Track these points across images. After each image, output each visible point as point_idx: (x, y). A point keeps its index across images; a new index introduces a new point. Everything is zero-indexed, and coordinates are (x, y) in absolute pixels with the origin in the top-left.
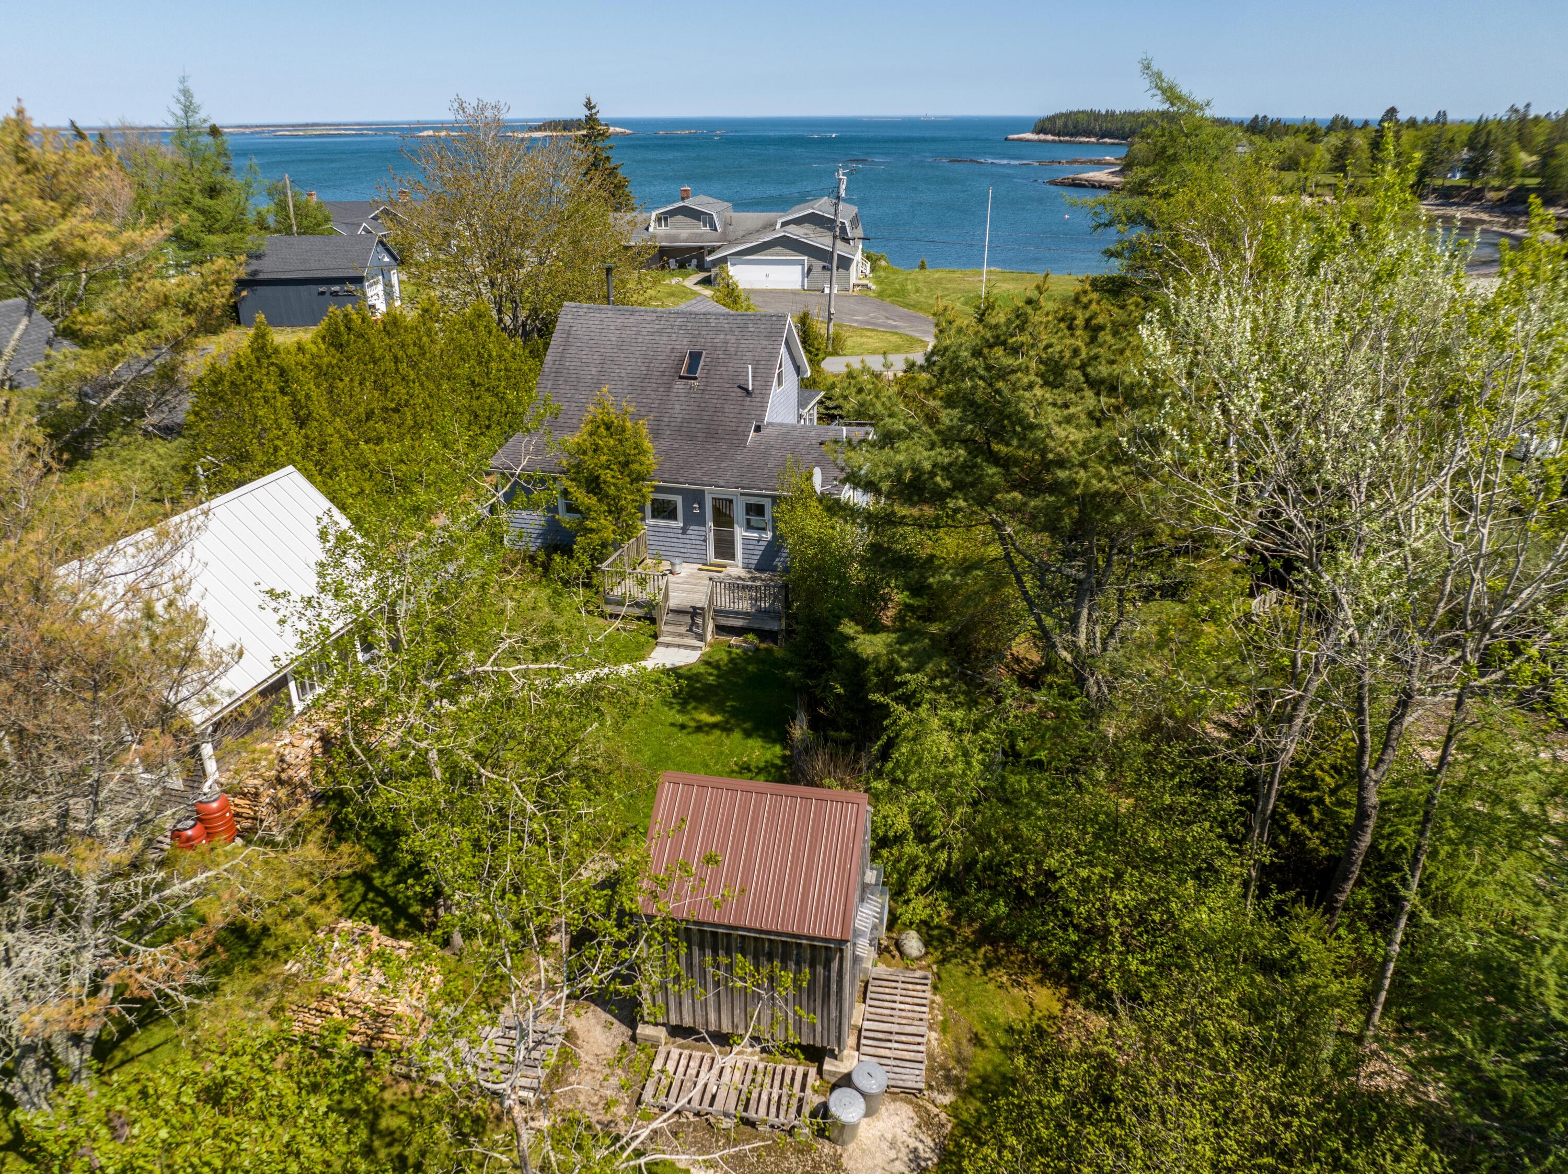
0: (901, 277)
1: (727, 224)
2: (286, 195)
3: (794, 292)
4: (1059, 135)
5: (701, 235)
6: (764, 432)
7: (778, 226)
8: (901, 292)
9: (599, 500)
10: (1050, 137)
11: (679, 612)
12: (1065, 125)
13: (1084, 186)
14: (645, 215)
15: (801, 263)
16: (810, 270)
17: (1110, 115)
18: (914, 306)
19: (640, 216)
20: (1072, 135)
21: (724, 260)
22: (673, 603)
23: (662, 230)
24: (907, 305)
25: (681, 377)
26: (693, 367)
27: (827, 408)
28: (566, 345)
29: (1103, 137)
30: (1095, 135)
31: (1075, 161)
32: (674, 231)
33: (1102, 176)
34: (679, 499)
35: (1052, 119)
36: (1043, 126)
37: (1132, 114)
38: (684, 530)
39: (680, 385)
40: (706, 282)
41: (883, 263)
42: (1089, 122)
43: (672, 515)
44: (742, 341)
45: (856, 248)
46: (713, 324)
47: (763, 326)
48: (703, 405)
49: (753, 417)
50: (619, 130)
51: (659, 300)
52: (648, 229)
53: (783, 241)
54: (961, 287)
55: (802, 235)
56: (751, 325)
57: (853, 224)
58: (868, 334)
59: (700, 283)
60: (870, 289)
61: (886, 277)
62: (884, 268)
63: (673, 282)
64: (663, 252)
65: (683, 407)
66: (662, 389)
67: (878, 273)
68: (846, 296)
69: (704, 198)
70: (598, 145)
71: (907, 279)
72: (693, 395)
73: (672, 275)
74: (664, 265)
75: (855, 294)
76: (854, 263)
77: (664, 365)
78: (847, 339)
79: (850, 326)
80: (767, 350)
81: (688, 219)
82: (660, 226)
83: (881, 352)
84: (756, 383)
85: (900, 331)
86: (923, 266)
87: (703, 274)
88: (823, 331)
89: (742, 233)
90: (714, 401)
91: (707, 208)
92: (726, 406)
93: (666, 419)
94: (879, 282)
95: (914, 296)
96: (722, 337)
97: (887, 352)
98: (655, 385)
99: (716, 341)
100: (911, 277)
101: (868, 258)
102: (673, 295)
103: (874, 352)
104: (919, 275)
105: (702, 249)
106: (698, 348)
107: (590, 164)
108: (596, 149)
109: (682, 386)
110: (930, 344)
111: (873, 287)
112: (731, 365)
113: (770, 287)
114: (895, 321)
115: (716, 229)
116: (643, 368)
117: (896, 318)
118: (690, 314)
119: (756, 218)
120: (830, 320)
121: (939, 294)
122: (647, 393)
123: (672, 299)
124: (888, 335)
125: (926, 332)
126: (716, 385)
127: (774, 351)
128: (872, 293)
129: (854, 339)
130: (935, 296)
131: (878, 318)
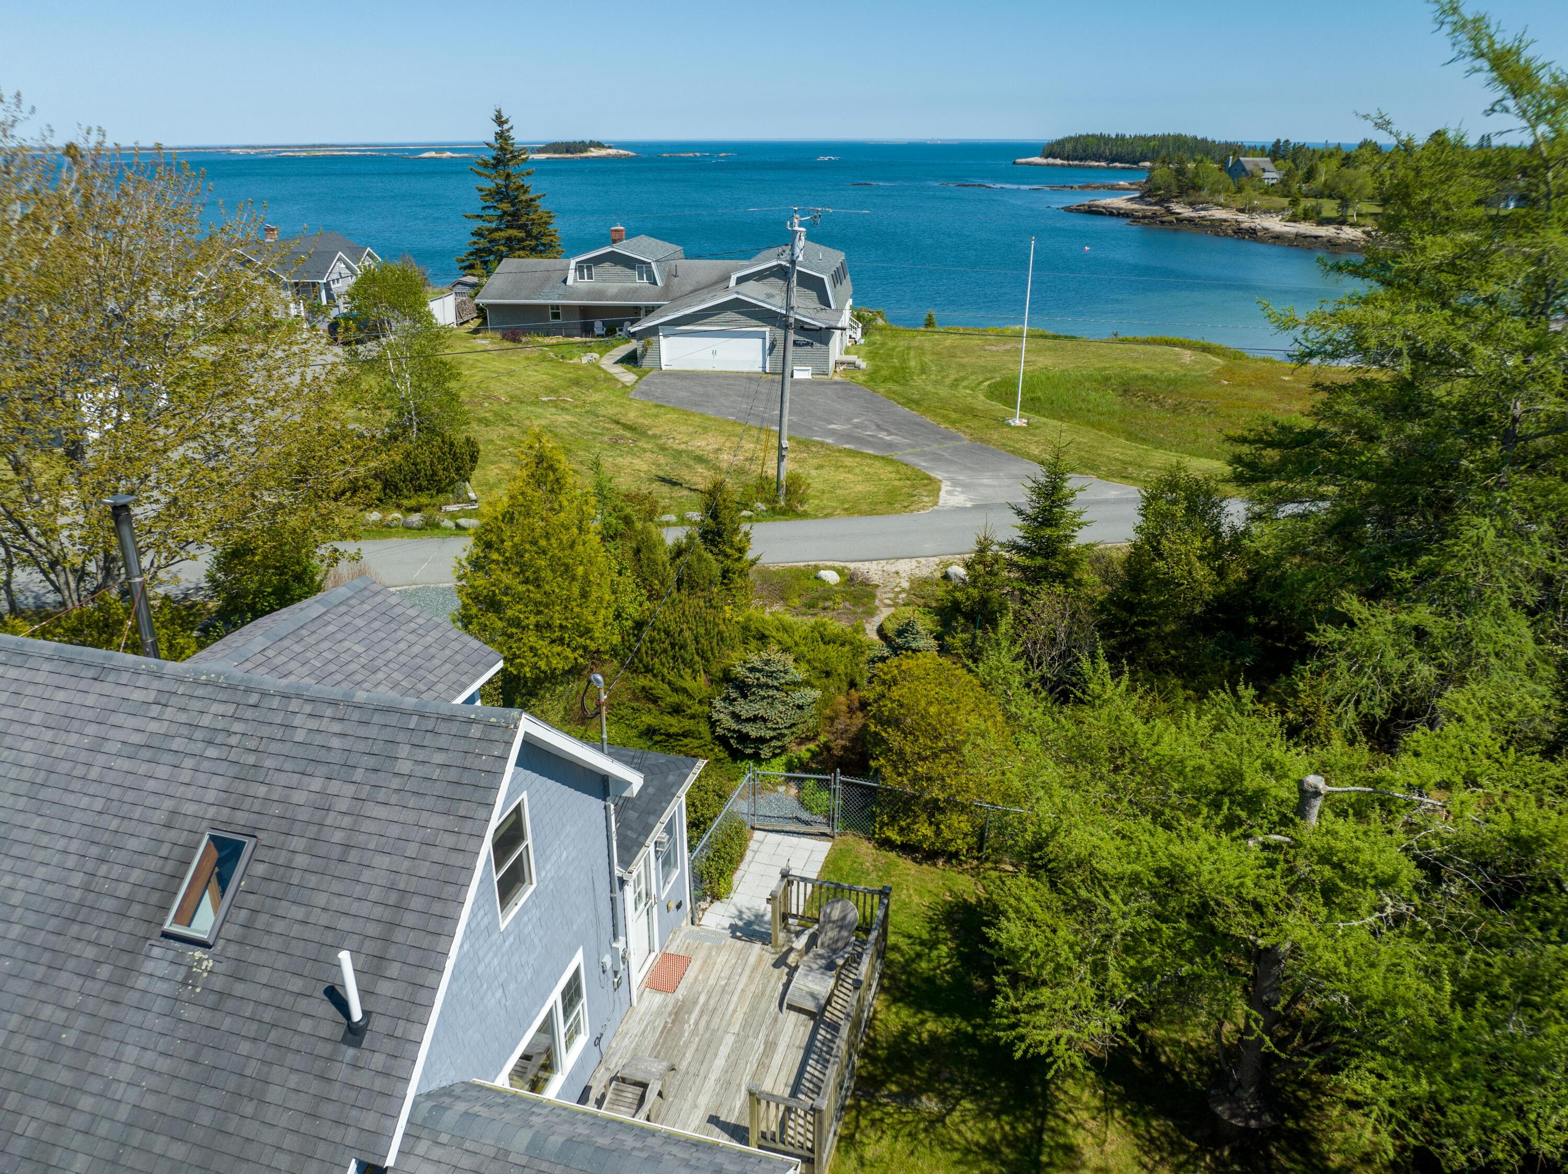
0: (902, 344)
1: (671, 273)
3: (749, 377)
4: (1068, 159)
5: (636, 290)
7: (733, 282)
8: (901, 375)
10: (1059, 161)
12: (1075, 150)
13: (1101, 213)
14: (564, 261)
15: (762, 336)
16: (773, 346)
17: (1120, 139)
18: (917, 403)
19: (558, 263)
20: (1081, 159)
21: (653, 331)
23: (585, 284)
24: (909, 402)
25: (167, 934)
27: (737, 717)
29: (1113, 161)
30: (1106, 159)
31: (1088, 186)
32: (600, 285)
33: (1118, 202)
35: (1061, 143)
36: (1051, 150)
37: (1143, 138)
39: (159, 961)
40: (631, 359)
41: (880, 322)
42: (1099, 145)
44: (371, 809)
45: (840, 311)
46: (300, 736)
47: (439, 758)
48: (207, 1058)
49: (351, 1136)
50: (622, 152)
51: (553, 391)
52: (565, 281)
53: (737, 306)
54: (981, 362)
55: (762, 297)
56: (404, 751)
57: (837, 278)
58: (849, 461)
59: (621, 361)
60: (858, 368)
61: (883, 344)
62: (880, 330)
63: (585, 360)
64: (587, 312)
65: (149, 1058)
66: (104, 971)
67: (873, 338)
68: (822, 383)
69: (644, 241)
70: (511, 170)
71: (909, 348)
72: (188, 1013)
73: (587, 347)
74: (587, 330)
75: (837, 378)
76: (838, 332)
77: (136, 875)
78: (814, 473)
79: (822, 444)
80: (437, 854)
81: (619, 269)
82: (582, 277)
83: (864, 507)
84: (384, 988)
85: (897, 455)
86: (929, 323)
87: (634, 344)
88: (771, 472)
89: (690, 288)
90: (245, 1047)
91: (643, 253)
92: (276, 1073)
93: (86, 1103)
94: (872, 355)
95: (918, 381)
96: (316, 784)
97: (874, 509)
98: (90, 952)
99: (299, 797)
100: (915, 343)
101: (859, 318)
102: (577, 383)
103: (853, 509)
104: (925, 340)
105: (637, 309)
106: (241, 817)
107: (500, 194)
108: (508, 176)
109: (163, 969)
110: (945, 487)
111: (863, 365)
112: (321, 899)
113: (718, 368)
114: (890, 434)
115: (655, 283)
116: (77, 879)
117: (891, 428)
118: (248, 690)
119: (706, 268)
120: (781, 458)
121: (952, 377)
122: (63, 978)
123: (575, 389)
124: (878, 464)
125: (936, 458)
126: (263, 976)
127: (457, 860)
128: (861, 378)
129: (824, 471)
130: (948, 381)
131: (865, 428)
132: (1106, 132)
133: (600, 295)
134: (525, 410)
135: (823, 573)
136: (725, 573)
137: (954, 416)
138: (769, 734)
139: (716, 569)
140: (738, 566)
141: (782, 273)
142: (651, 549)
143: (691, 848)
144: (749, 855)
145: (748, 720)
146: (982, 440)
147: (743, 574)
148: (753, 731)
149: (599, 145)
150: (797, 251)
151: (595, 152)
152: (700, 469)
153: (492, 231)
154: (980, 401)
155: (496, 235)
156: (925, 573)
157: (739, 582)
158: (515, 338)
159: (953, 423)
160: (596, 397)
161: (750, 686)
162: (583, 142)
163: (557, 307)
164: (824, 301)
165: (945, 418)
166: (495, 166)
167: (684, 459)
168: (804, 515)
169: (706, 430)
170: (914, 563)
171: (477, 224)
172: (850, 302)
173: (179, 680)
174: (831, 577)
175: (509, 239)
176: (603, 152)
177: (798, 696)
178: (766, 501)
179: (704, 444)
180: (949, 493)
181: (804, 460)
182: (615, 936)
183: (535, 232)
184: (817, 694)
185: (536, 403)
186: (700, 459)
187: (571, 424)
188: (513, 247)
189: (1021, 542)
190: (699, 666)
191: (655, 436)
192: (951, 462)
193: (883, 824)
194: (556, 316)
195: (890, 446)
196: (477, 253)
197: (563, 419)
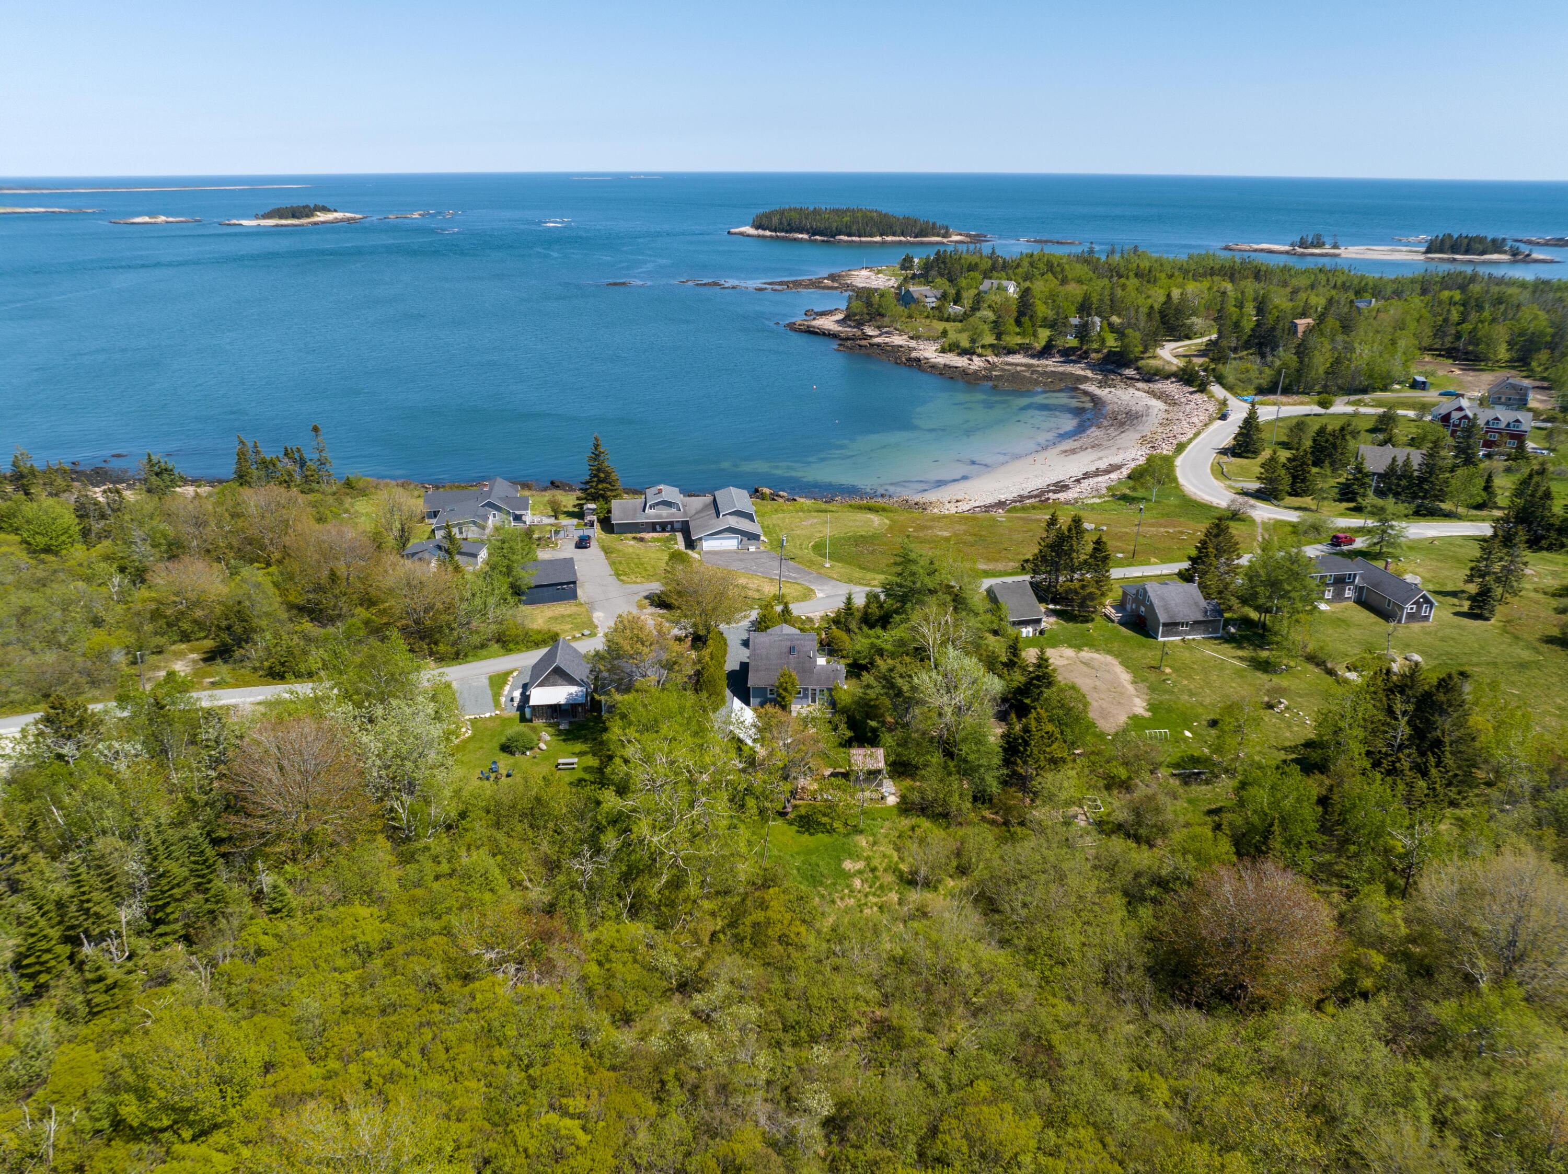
0: (770, 522)
1: (685, 506)
3: (735, 552)
4: (775, 231)
6: (817, 668)
10: (768, 233)
12: (780, 222)
15: (738, 538)
16: (741, 541)
18: (794, 559)
21: (700, 539)
23: (652, 512)
24: (791, 559)
26: (793, 651)
28: (755, 646)
29: (814, 234)
30: (808, 233)
32: (659, 512)
36: (761, 222)
39: (791, 656)
42: (800, 219)
54: (804, 532)
55: (736, 524)
64: (655, 524)
68: (760, 552)
74: (654, 530)
75: (763, 549)
83: (800, 599)
85: (799, 582)
89: (694, 512)
103: (797, 600)
110: (816, 591)
111: (766, 540)
113: (722, 549)
114: (792, 573)
121: (798, 543)
124: (796, 585)
125: (810, 581)
130: (797, 546)
132: (804, 206)
133: (660, 516)
137: (808, 564)
146: (821, 574)
154: (813, 556)
159: (809, 567)
162: (307, 207)
180: (818, 593)
192: (814, 582)
194: (642, 525)
195: (795, 578)
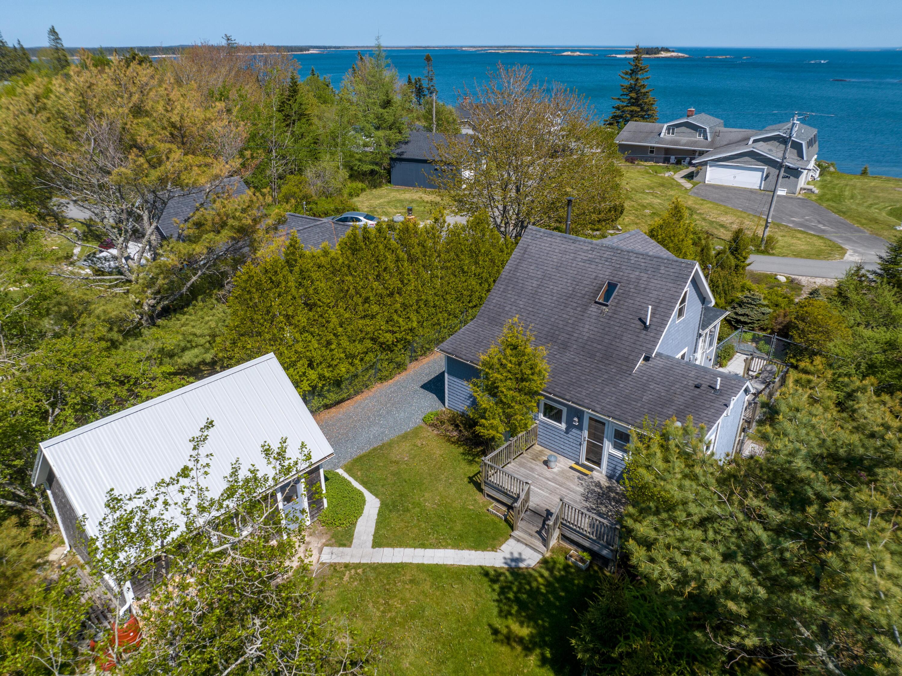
0: (843, 182)
1: (716, 134)
2: (432, 105)
5: (696, 142)
6: (650, 363)
7: (751, 142)
8: (838, 198)
9: (496, 404)
11: (535, 513)
14: (661, 125)
15: (762, 171)
16: (767, 176)
18: (844, 213)
19: (657, 125)
21: (705, 163)
22: (533, 503)
23: (670, 137)
24: (839, 212)
25: (596, 302)
26: (608, 295)
27: (736, 314)
28: (522, 259)
32: (678, 138)
34: (565, 410)
38: (567, 431)
39: (594, 308)
40: (690, 177)
41: (832, 169)
43: (558, 419)
44: (652, 280)
45: (809, 161)
46: (632, 262)
47: (672, 270)
48: (607, 329)
49: (644, 349)
50: (680, 54)
51: (651, 188)
52: (660, 134)
53: (752, 155)
54: (891, 196)
55: (766, 151)
56: (663, 268)
57: (810, 144)
58: (799, 235)
59: (684, 177)
60: (813, 192)
61: (831, 182)
62: (831, 174)
63: (667, 175)
64: (668, 151)
65: (591, 328)
66: (579, 309)
67: (825, 178)
68: (792, 198)
69: (704, 116)
70: (639, 76)
71: (847, 185)
72: (602, 319)
73: (668, 170)
74: (666, 160)
75: (800, 196)
76: (805, 172)
77: (586, 289)
78: (780, 238)
79: (787, 226)
80: (670, 292)
81: (689, 130)
82: (669, 133)
83: (804, 255)
84: (654, 319)
85: (825, 236)
86: (864, 173)
87: (691, 169)
88: (760, 233)
89: (725, 143)
90: (617, 328)
91: (703, 123)
92: (625, 334)
93: (576, 335)
94: (823, 187)
95: (848, 202)
96: (637, 273)
97: (809, 256)
98: (575, 305)
99: (631, 276)
100: (851, 183)
101: (819, 166)
102: (663, 185)
103: (798, 255)
104: (858, 182)
105: (695, 152)
106: (616, 279)
107: (632, 89)
108: (637, 79)
109: (595, 310)
110: (849, 253)
111: (816, 191)
112: (638, 299)
113: (735, 185)
114: (824, 225)
115: (707, 139)
116: (570, 289)
117: (826, 223)
118: (617, 250)
119: (736, 133)
120: (766, 227)
121: (869, 202)
122: (568, 309)
123: (661, 188)
124: (815, 238)
125: (848, 240)
126: (622, 314)
127: (677, 294)
128: (814, 197)
129: (786, 239)
130: (866, 204)
131: (812, 222)
133: (677, 143)
134: (639, 196)
135: (779, 277)
136: (737, 266)
137: (864, 221)
138: (749, 321)
139: (733, 264)
140: (742, 264)
141: (783, 141)
142: (709, 249)
143: (718, 343)
144: (734, 359)
145: (741, 315)
146: (877, 234)
147: (744, 268)
148: (742, 319)
149: (667, 50)
150: (793, 132)
151: (663, 54)
152: (722, 230)
153: (623, 107)
154: (883, 216)
155: (626, 109)
156: (829, 284)
157: (742, 272)
158: (632, 162)
159: (863, 225)
160: (672, 193)
161: (744, 303)
162: (657, 48)
163: (653, 147)
164: (800, 155)
165: (859, 222)
166: (631, 74)
167: (715, 225)
168: (773, 254)
169: (726, 213)
170: (824, 280)
171: (617, 103)
172: (816, 156)
173: (597, 245)
174: (782, 279)
175: (632, 111)
176: (669, 54)
177: (763, 309)
178: (755, 246)
179: (726, 219)
180: (850, 255)
181: (776, 232)
182: (695, 352)
183: (646, 108)
184: (771, 310)
185: (643, 193)
186: (722, 226)
187: (660, 203)
188: (633, 115)
189: (879, 271)
190: (723, 295)
191: (700, 214)
192: (855, 242)
193: (790, 357)
194: (652, 152)
195: (823, 231)
196: (614, 117)
197: (656, 201)
